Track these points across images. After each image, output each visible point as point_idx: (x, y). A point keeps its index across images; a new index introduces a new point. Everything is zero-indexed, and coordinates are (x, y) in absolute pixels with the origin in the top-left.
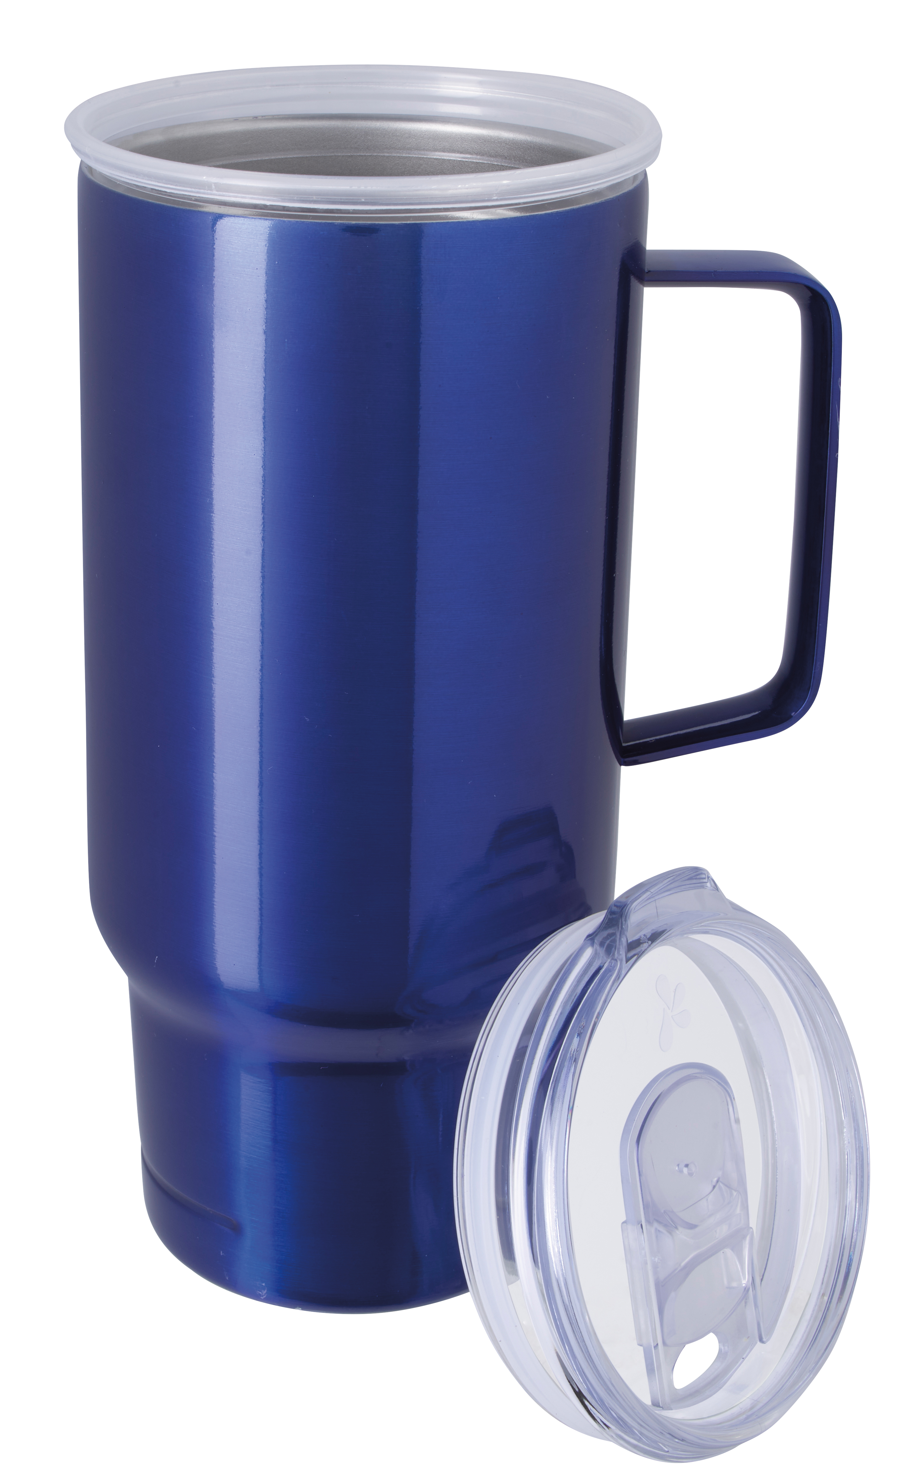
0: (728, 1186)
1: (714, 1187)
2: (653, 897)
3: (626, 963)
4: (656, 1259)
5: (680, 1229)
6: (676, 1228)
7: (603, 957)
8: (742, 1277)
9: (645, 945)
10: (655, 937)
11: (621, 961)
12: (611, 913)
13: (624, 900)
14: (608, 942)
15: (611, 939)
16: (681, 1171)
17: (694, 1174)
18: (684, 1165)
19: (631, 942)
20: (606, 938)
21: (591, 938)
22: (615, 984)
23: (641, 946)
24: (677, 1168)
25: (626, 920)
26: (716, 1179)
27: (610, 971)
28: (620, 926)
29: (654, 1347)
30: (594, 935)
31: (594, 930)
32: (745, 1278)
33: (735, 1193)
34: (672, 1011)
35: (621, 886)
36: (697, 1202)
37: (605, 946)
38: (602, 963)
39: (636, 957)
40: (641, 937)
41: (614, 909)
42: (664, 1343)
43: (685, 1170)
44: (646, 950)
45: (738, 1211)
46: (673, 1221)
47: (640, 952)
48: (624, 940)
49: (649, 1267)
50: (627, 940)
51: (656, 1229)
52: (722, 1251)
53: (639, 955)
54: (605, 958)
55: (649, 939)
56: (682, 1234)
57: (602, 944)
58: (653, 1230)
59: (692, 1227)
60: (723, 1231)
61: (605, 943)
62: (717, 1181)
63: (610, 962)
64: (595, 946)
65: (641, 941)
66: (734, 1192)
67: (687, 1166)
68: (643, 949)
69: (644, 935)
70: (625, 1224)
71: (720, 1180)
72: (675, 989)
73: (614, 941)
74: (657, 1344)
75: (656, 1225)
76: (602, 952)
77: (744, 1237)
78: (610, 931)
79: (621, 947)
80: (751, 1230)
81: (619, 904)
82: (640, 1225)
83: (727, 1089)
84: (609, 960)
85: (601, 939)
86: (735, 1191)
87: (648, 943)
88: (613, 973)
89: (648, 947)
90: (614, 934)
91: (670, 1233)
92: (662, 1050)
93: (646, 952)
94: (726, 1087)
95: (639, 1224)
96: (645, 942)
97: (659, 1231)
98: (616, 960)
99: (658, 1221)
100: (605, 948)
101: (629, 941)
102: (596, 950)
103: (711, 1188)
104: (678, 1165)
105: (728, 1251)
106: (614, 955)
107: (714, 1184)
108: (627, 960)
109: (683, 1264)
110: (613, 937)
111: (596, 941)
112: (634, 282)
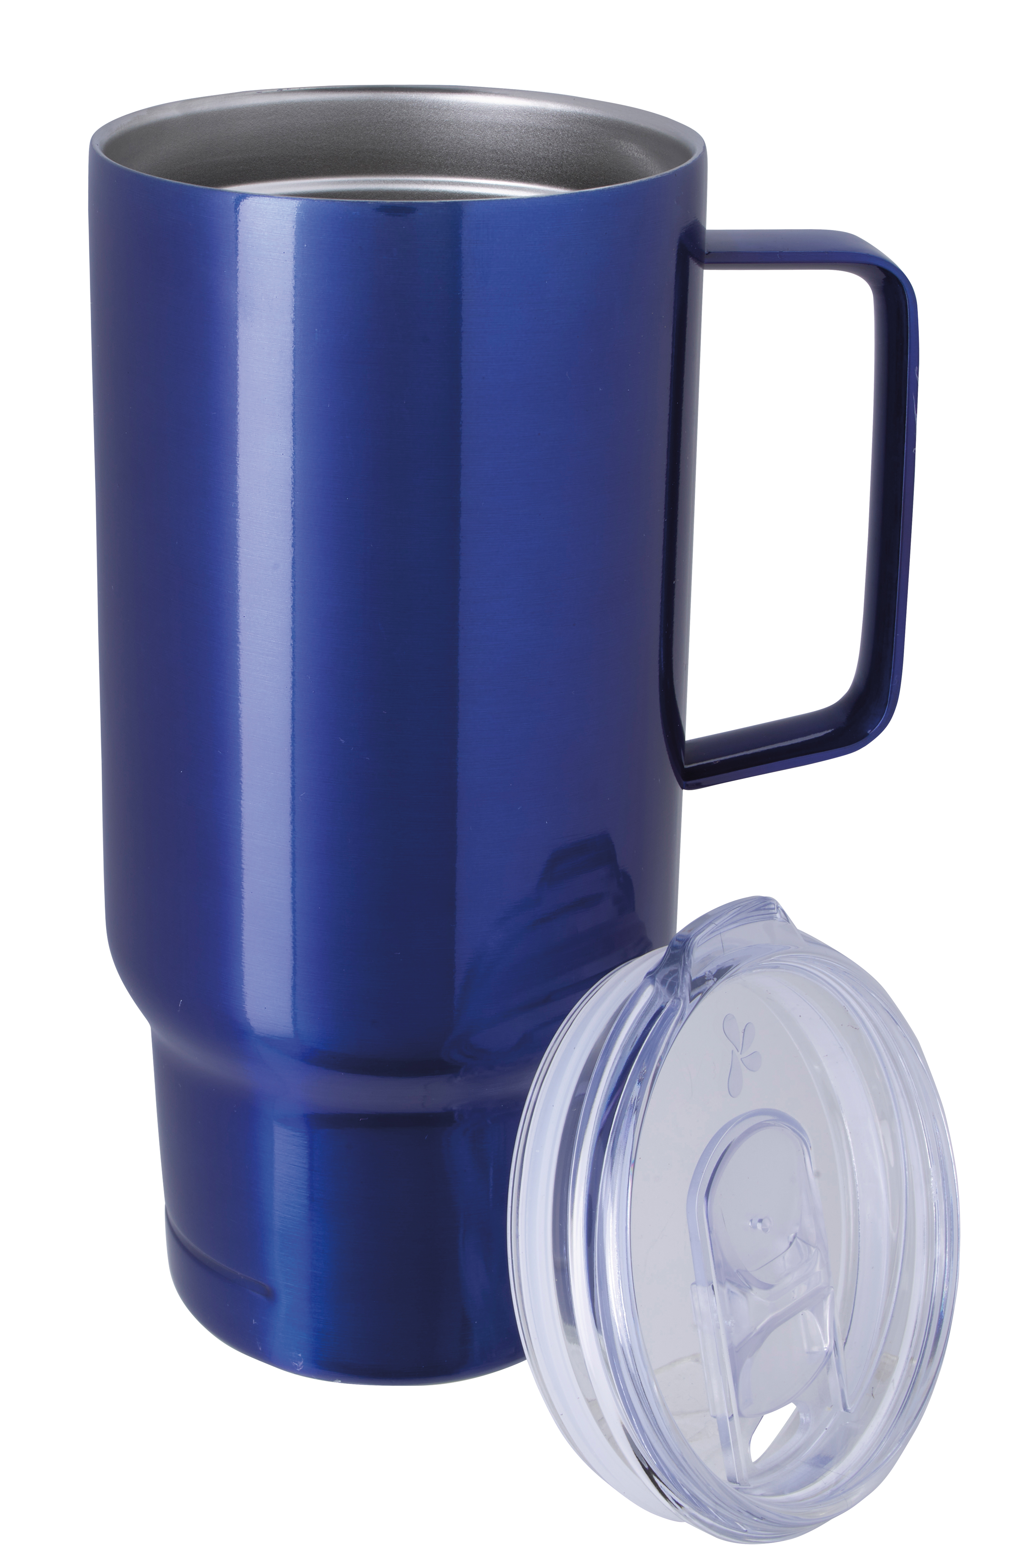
0: (806, 1243)
1: (791, 1243)
2: (718, 930)
3: (690, 1002)
4: (730, 1323)
5: (755, 1289)
6: (751, 1288)
7: (664, 996)
8: (823, 1341)
9: (711, 982)
10: (720, 974)
11: (685, 999)
12: (673, 947)
13: (686, 933)
14: (670, 980)
15: (674, 976)
16: (755, 1227)
17: (769, 1230)
18: (758, 1220)
19: (695, 980)
20: (668, 976)
21: (651, 975)
22: (678, 1025)
23: (706, 983)
24: (750, 1224)
25: (688, 956)
26: (792, 1235)
27: (673, 1010)
28: (682, 963)
29: (729, 1418)
30: (655, 972)
31: (655, 967)
32: (826, 1342)
33: (813, 1250)
34: (741, 1054)
35: (684, 918)
36: (772, 1261)
37: (667, 984)
38: (663, 1003)
39: (700, 995)
40: (706, 974)
41: (676, 943)
42: (740, 1414)
43: (759, 1226)
44: (711, 987)
45: (818, 1269)
46: (747, 1282)
47: (705, 990)
48: (687, 977)
49: (722, 1331)
50: (691, 977)
51: (729, 1290)
52: (801, 1313)
53: (703, 994)
54: (667, 997)
55: (715, 976)
56: (757, 1295)
57: (663, 982)
58: (725, 1291)
59: (768, 1287)
60: (802, 1291)
61: (667, 981)
62: (794, 1237)
63: (672, 1001)
64: (656, 984)
65: (706, 978)
66: (812, 1248)
67: (761, 1221)
68: (708, 987)
69: (710, 971)
70: (695, 1286)
71: (797, 1236)
72: (744, 1030)
73: (677, 978)
74: (733, 1415)
75: (728, 1285)
76: (664, 990)
77: (825, 1298)
78: (672, 968)
79: (684, 985)
80: (832, 1289)
81: (680, 938)
82: (711, 1287)
83: (803, 1136)
84: (671, 999)
85: (662, 977)
86: (814, 1247)
87: (713, 980)
88: (676, 1013)
89: (713, 984)
90: (676, 971)
91: (744, 1294)
92: (731, 1095)
93: (712, 989)
94: (801, 1134)
95: (710, 1285)
96: (711, 979)
97: (732, 1292)
98: (679, 999)
99: (730, 1282)
100: (666, 987)
101: (693, 979)
102: (657, 989)
103: (787, 1244)
104: (751, 1221)
105: (808, 1313)
106: (676, 993)
107: (791, 1240)
108: (691, 1000)
109: (759, 1327)
110: (676, 975)
111: (656, 979)
112: (693, 264)
